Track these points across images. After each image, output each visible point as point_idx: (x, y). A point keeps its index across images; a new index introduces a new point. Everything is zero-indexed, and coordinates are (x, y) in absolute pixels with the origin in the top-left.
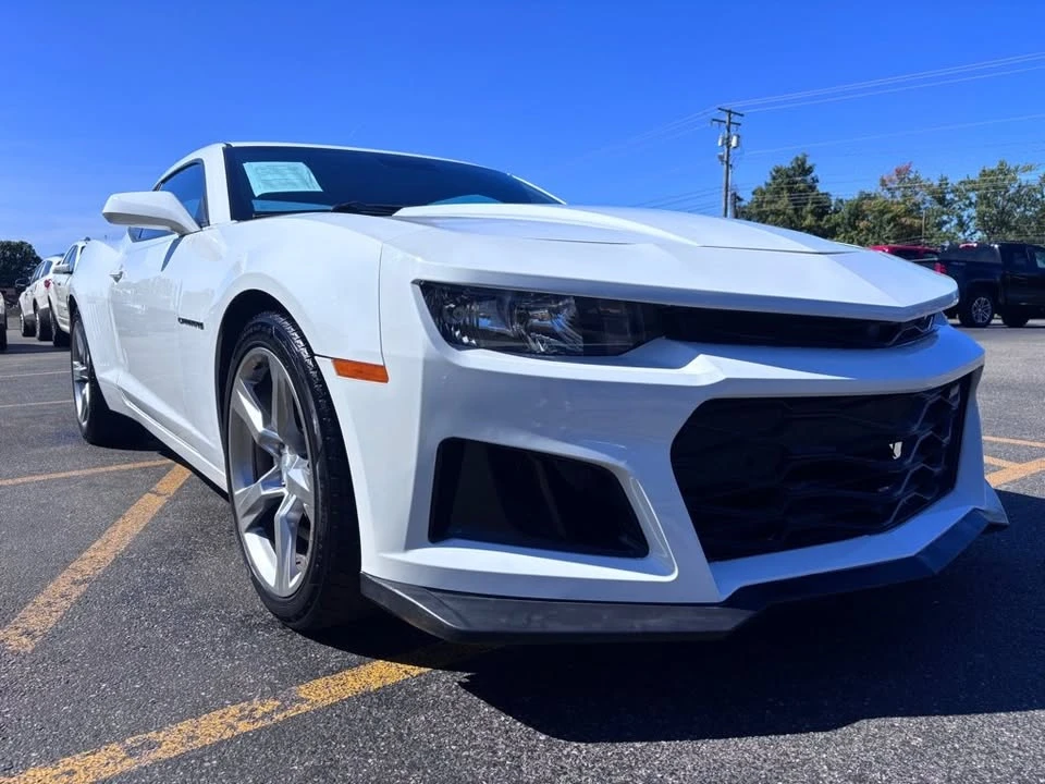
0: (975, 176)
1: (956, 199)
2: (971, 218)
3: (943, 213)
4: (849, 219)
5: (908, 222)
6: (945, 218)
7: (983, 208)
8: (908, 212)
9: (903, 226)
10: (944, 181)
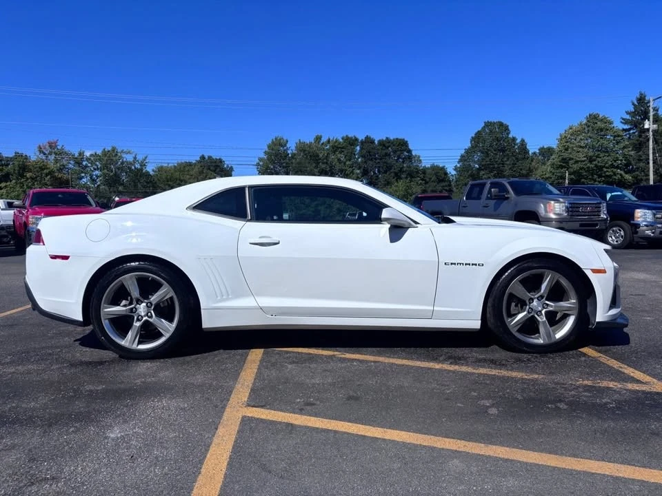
0: (99, 152)
1: (89, 165)
2: (97, 177)
3: (82, 172)
4: (19, 170)
5: (60, 176)
6: (83, 175)
7: (106, 171)
8: (60, 170)
9: (56, 179)
10: (81, 154)
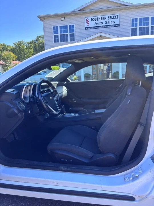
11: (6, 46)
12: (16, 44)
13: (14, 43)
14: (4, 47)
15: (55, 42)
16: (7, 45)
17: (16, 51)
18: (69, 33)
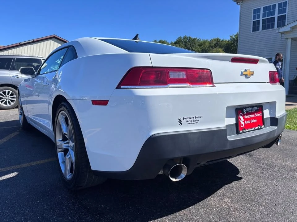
11: (219, 41)
12: (234, 37)
13: (230, 37)
14: (217, 43)
15: (253, 31)
16: (221, 40)
17: (232, 47)
18: (276, 16)
